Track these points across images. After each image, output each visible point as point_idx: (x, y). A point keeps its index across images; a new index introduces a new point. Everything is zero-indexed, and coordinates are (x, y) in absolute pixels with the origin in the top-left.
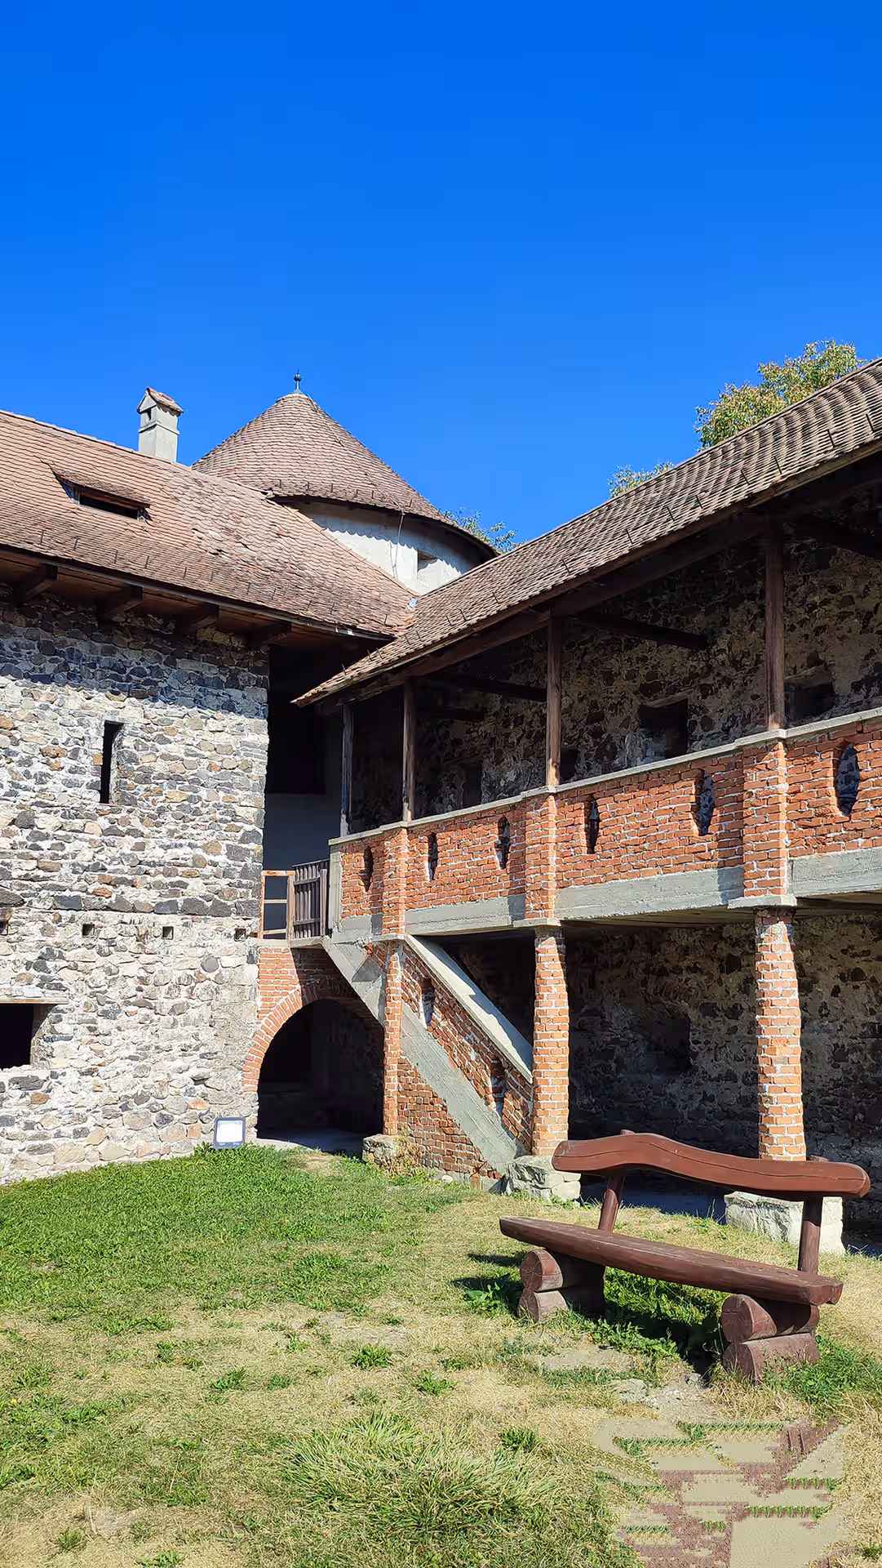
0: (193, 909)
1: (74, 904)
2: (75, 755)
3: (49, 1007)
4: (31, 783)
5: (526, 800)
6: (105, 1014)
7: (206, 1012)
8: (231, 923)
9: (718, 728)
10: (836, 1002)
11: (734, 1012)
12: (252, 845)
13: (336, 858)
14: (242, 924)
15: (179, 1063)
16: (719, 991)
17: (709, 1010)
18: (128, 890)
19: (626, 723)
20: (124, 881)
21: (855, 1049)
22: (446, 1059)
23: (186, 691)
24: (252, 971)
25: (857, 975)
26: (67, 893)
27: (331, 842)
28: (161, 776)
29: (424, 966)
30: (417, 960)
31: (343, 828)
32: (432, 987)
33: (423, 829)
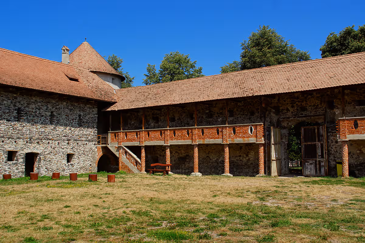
0: (89, 141)
1: (76, 140)
2: (75, 120)
3: (74, 154)
4: (71, 124)
5: (140, 131)
6: (80, 155)
7: (91, 155)
8: (94, 143)
9: (162, 121)
10: (175, 155)
11: (164, 156)
12: (96, 131)
13: (109, 134)
14: (95, 143)
15: (88, 162)
16: (162, 154)
17: (160, 156)
18: (82, 138)
19: (150, 118)
20: (81, 137)
21: (176, 160)
22: (129, 162)
23: (88, 109)
24: (96, 149)
25: (177, 152)
26: (75, 139)
27: (108, 132)
28: (85, 122)
29: (125, 150)
30: (124, 149)
31: (110, 130)
32: (126, 152)
33: (125, 132)
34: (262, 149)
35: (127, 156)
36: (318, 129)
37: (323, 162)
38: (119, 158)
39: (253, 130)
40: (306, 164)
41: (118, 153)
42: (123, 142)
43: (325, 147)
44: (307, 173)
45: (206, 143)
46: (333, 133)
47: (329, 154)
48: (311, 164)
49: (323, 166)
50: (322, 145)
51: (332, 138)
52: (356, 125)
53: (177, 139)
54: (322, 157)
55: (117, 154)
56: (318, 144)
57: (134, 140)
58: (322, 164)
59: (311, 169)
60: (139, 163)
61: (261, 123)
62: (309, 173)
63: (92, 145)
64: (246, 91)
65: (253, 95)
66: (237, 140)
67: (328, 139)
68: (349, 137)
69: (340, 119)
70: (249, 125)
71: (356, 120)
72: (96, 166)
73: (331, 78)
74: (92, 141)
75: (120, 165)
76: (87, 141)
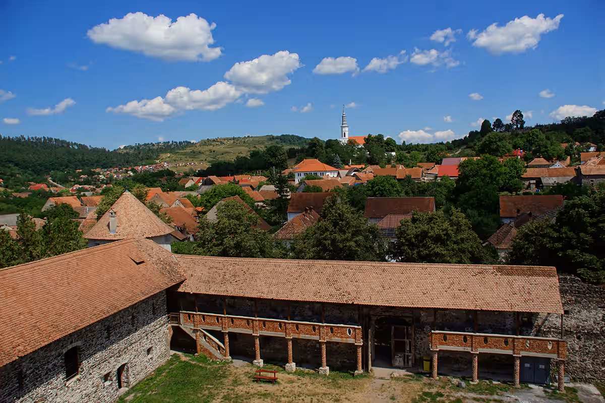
5: (221, 316)
13: (181, 314)
22: (209, 345)
24: (168, 331)
27: (180, 312)
29: (204, 333)
30: (202, 332)
31: (182, 309)
32: (205, 336)
33: (201, 315)
34: (360, 350)
35: (207, 339)
36: (407, 329)
37: (410, 356)
38: (196, 340)
39: (352, 332)
40: (396, 356)
41: (195, 334)
42: (200, 324)
43: (413, 344)
44: (396, 364)
45: (301, 337)
46: (418, 331)
47: (416, 348)
48: (400, 357)
50: (410, 342)
51: (418, 336)
52: (445, 339)
53: (268, 330)
54: (410, 351)
55: (193, 336)
56: (407, 341)
57: (214, 324)
58: (410, 358)
59: (400, 361)
60: (223, 349)
61: (360, 327)
62: (398, 364)
63: (164, 329)
64: (344, 295)
65: (353, 303)
66: (335, 339)
67: (415, 336)
68: (440, 347)
69: (432, 331)
70: (348, 327)
71: (445, 334)
72: (169, 347)
73: (424, 294)
74: (164, 324)
75: (199, 347)
76: (160, 326)
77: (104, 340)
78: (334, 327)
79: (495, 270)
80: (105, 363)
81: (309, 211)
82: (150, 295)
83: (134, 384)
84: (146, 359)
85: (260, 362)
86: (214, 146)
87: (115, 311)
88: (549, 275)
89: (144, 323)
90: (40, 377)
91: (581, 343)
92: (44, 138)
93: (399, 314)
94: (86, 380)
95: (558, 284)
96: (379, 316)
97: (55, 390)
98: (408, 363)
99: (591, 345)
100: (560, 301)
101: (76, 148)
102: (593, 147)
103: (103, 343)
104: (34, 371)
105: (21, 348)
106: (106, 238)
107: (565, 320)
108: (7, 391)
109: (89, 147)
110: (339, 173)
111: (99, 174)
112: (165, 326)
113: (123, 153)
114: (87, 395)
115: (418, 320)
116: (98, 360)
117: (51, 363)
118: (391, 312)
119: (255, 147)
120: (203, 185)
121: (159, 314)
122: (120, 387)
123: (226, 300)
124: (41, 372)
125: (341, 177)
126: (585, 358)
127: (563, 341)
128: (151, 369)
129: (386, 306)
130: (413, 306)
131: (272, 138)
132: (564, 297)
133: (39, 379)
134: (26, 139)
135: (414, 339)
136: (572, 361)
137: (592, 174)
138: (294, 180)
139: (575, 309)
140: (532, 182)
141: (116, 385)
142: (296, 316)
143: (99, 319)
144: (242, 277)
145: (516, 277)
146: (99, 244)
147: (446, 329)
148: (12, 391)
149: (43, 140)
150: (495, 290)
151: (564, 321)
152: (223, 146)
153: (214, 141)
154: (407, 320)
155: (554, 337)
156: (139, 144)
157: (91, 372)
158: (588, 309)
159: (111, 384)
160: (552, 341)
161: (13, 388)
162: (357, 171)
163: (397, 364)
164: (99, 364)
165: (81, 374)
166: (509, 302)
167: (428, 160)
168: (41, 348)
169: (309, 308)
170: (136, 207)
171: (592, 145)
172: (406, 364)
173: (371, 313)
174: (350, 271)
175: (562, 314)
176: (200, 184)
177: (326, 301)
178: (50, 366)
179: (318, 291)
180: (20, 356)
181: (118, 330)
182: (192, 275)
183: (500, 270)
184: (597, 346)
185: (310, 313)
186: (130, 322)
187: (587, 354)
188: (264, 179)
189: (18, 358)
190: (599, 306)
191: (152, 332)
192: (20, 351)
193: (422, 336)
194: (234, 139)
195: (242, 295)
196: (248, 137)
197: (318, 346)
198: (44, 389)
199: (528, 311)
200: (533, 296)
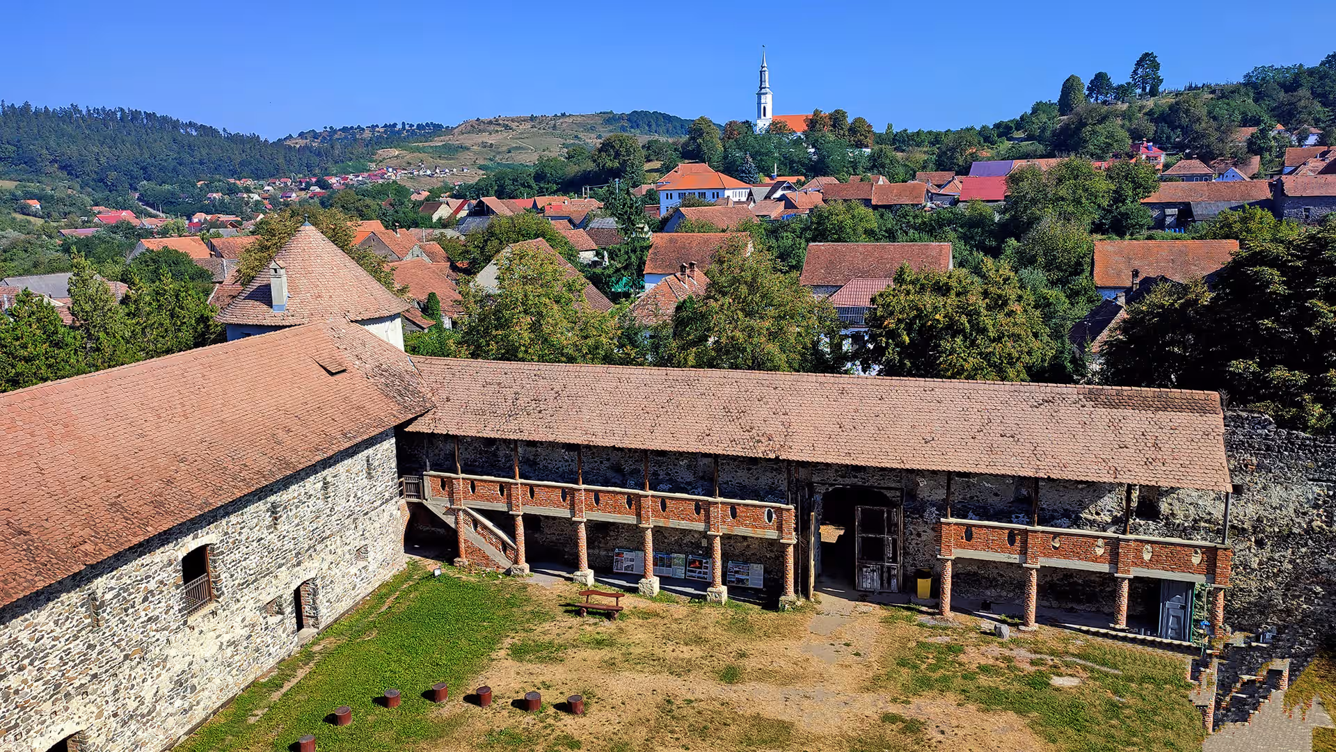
0: (387, 501)
2: (362, 471)
5: (510, 482)
6: (375, 541)
13: (426, 478)
14: (396, 500)
22: (483, 541)
24: (399, 513)
26: (365, 511)
27: (424, 473)
28: (377, 466)
29: (473, 516)
31: (428, 468)
33: (468, 479)
34: (790, 554)
35: (479, 529)
36: (889, 513)
37: (894, 569)
38: (456, 531)
39: (774, 517)
40: (865, 569)
41: (453, 519)
42: (466, 498)
43: (900, 544)
45: (670, 526)
46: (913, 518)
47: (906, 554)
48: (873, 571)
49: (894, 575)
50: (895, 541)
51: (911, 528)
52: (969, 537)
53: (604, 511)
54: (895, 560)
55: (450, 520)
56: (889, 538)
57: (494, 498)
58: (894, 572)
59: (872, 579)
60: (513, 548)
61: (791, 507)
62: (869, 586)
63: (391, 508)
64: (759, 441)
65: (777, 458)
66: (741, 531)
67: (904, 528)
68: (957, 553)
69: (943, 520)
70: (766, 507)
71: (969, 526)
72: (401, 546)
73: (926, 443)
74: (391, 499)
75: (462, 546)
76: (383, 503)
77: (265, 531)
78: (739, 505)
79: (1081, 397)
80: (267, 577)
81: (688, 271)
82: (359, 439)
83: (330, 620)
84: (354, 570)
85: (587, 575)
86: (490, 134)
87: (288, 473)
88: (1203, 411)
89: (349, 496)
90: (133, 607)
91: (1265, 553)
92: (122, 110)
93: (872, 482)
94: (227, 612)
95: (1223, 430)
96: (831, 485)
97: (166, 633)
98: (889, 583)
99: (1284, 556)
100: (1225, 464)
101: (194, 133)
102: (1313, 134)
103: (262, 539)
104: (119, 595)
105: (88, 547)
106: (265, 323)
107: (1233, 504)
108: (69, 631)
109: (222, 132)
110: (750, 194)
111: (248, 190)
112: (393, 501)
113: (298, 146)
114: (232, 643)
115: (910, 494)
116: (252, 572)
117: (154, 578)
118: (856, 477)
119: (576, 137)
120: (469, 215)
121: (380, 478)
122: (300, 626)
123: (520, 450)
124: (133, 596)
125: (754, 202)
126: (1270, 584)
127: (1225, 549)
128: (364, 590)
129: (847, 466)
130: (902, 466)
131: (610, 119)
132: (1233, 456)
133: (131, 611)
134: (84, 113)
135: (904, 533)
136: (1241, 590)
137: (1308, 193)
138: (658, 209)
139: (1256, 483)
140: (1168, 211)
141: (291, 622)
142: (661, 482)
143: (253, 489)
144: (552, 404)
145: (1129, 412)
146: (249, 335)
147: (970, 514)
148: (79, 631)
149: (119, 115)
150: (1080, 437)
151: (1230, 506)
152: (511, 134)
153: (490, 123)
154: (889, 494)
155: (1206, 540)
156: (331, 128)
157: (238, 596)
158: (1285, 482)
159: (282, 620)
160: (1200, 547)
161: (81, 627)
162: (789, 188)
163: (867, 584)
164: (255, 581)
165: (217, 601)
166: (1110, 464)
167: (941, 166)
168: (130, 548)
169: (689, 467)
170: (326, 258)
171: (1313, 130)
172: (886, 584)
173: (816, 479)
174: (773, 391)
175: (1227, 493)
176: (463, 213)
177: (720, 452)
178: (152, 585)
179: (707, 432)
180: (88, 563)
181: (294, 511)
182: (448, 400)
183: (1092, 397)
184: (1298, 561)
185: (689, 477)
186: (319, 495)
187: (1276, 575)
188: (595, 203)
189: (83, 567)
190: (1311, 477)
191: (366, 514)
192: (86, 555)
193: (920, 529)
194: (532, 118)
195: (551, 440)
196: (563, 115)
197: (704, 543)
198: (143, 629)
199: (1153, 483)
200: (1166, 453)
